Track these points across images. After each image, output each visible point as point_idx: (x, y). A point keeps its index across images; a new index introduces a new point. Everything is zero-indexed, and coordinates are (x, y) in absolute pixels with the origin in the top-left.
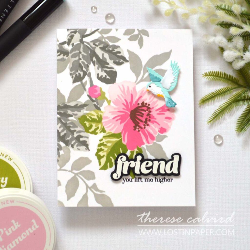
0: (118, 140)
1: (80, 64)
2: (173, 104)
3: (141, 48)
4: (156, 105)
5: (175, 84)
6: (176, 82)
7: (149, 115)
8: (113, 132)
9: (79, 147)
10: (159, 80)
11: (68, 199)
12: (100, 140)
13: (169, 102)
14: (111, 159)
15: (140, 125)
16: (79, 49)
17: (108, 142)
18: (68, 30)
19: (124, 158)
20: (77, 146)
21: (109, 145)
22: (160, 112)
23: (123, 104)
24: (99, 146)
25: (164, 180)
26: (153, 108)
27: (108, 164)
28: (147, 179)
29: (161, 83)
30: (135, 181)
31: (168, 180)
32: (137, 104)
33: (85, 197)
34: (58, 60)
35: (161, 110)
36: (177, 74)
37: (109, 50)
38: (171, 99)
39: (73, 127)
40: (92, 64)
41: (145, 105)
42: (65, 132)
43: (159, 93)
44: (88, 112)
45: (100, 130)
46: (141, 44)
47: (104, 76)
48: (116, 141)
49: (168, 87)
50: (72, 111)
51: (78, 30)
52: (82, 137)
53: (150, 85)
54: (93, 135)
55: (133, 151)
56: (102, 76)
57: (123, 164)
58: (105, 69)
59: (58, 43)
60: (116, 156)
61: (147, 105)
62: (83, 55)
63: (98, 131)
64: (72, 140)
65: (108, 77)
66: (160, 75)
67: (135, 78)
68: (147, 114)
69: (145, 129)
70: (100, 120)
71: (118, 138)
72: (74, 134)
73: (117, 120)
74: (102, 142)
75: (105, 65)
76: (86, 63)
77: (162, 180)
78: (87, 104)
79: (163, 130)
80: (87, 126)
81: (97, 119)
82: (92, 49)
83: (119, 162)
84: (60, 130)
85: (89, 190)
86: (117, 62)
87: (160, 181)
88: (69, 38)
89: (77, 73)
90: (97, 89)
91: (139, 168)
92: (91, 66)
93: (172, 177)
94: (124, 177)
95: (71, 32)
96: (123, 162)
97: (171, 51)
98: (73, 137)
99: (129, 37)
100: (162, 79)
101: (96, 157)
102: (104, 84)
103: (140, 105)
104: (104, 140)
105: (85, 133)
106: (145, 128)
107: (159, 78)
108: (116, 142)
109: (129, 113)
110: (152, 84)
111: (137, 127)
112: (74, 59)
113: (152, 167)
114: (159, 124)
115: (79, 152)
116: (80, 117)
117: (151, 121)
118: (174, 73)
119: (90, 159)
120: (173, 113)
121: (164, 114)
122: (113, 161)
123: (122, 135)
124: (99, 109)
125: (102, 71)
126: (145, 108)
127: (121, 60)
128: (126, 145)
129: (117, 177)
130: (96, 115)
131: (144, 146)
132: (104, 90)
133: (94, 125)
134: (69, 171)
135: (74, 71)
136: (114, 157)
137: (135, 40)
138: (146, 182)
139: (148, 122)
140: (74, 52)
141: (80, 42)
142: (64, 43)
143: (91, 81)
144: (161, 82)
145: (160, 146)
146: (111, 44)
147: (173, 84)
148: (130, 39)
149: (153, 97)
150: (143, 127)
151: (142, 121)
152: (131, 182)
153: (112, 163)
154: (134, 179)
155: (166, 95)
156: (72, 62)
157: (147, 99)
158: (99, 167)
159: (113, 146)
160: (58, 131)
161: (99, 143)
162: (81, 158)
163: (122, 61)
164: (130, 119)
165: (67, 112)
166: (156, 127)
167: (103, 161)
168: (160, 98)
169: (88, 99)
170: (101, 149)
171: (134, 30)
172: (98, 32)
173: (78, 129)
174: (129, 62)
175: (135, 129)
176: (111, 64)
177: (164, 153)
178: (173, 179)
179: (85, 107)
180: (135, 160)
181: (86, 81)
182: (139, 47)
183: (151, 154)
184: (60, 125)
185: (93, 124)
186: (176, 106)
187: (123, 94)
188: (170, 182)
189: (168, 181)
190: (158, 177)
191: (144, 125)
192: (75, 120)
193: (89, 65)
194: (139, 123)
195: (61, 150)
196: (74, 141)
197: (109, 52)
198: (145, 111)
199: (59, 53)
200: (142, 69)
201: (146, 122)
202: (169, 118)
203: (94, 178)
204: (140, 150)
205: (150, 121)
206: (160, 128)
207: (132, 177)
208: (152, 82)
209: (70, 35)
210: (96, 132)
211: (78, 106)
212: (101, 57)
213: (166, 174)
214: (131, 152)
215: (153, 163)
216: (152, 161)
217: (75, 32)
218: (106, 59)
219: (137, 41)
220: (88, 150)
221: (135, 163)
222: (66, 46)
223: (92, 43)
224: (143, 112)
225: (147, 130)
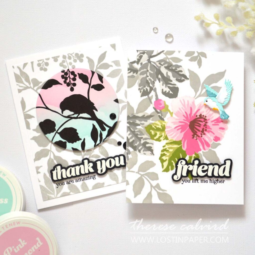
0: (179, 146)
1: (147, 81)
2: (227, 116)
3: (199, 68)
4: (212, 117)
5: (228, 99)
6: (229, 98)
7: (205, 125)
8: (174, 140)
9: (145, 152)
10: (215, 96)
11: (135, 197)
12: (164, 147)
13: (223, 114)
14: (172, 163)
15: (197, 134)
16: (147, 68)
17: (170, 148)
18: (137, 51)
19: (184, 162)
20: (144, 151)
21: (171, 150)
22: (215, 123)
23: (184, 116)
24: (162, 151)
25: (217, 182)
26: (209, 119)
27: (170, 167)
28: (203, 181)
29: (216, 99)
30: (193, 182)
31: (221, 181)
32: (196, 116)
33: (150, 195)
34: (128, 77)
35: (216, 121)
36: (230, 91)
37: (173, 69)
38: (224, 112)
39: (140, 135)
40: (157, 80)
41: (202, 117)
42: (133, 139)
43: (214, 107)
44: (153, 122)
45: (163, 138)
46: (200, 64)
47: (167, 91)
48: (177, 147)
49: (222, 102)
50: (140, 121)
51: (146, 51)
52: (148, 143)
53: (207, 100)
54: (158, 142)
55: (191, 156)
56: (166, 91)
57: (183, 167)
58: (168, 85)
59: (129, 62)
60: (177, 160)
61: (204, 117)
62: (150, 73)
63: (162, 138)
64: (139, 145)
65: (171, 92)
66: (215, 92)
67: (194, 93)
68: (204, 125)
69: (202, 138)
70: (163, 129)
71: (179, 145)
72: (141, 141)
73: (178, 130)
74: (165, 148)
75: (169, 82)
76: (153, 80)
77: (215, 181)
78: (153, 115)
79: (217, 139)
80: (152, 134)
81: (161, 128)
82: (158, 68)
83: (180, 166)
84: (129, 137)
85: (153, 189)
87: (214, 182)
88: (138, 58)
89: (145, 89)
90: (161, 102)
91: (196, 171)
92: (157, 82)
93: (224, 179)
94: (183, 179)
95: (140, 53)
96: (183, 166)
97: (225, 71)
98: (140, 143)
99: (189, 58)
100: (218, 94)
101: (160, 161)
102: (167, 98)
103: (198, 117)
104: (167, 147)
105: (151, 140)
106: (202, 136)
107: (215, 94)
109: (189, 124)
110: (208, 99)
111: (195, 136)
112: (142, 76)
113: (207, 170)
114: (214, 134)
115: (145, 155)
116: (146, 126)
118: (227, 90)
119: (155, 162)
120: (226, 124)
121: (218, 125)
122: (174, 164)
123: (182, 143)
124: (163, 119)
125: (166, 87)
126: (202, 120)
127: (182, 78)
128: (185, 151)
129: (177, 178)
130: (160, 124)
131: (201, 152)
132: (167, 103)
133: (158, 134)
134: (136, 173)
135: (142, 87)
136: (175, 161)
137: (195, 61)
138: (202, 183)
140: (142, 71)
141: (147, 62)
142: (134, 62)
143: (157, 95)
144: (216, 97)
145: (214, 152)
146: (174, 64)
147: (226, 99)
148: (191, 60)
149: (209, 110)
150: (200, 135)
151: (199, 131)
152: (190, 183)
153: (173, 166)
154: (192, 180)
155: (220, 108)
156: (141, 78)
157: (204, 112)
158: (162, 170)
159: (174, 151)
160: (127, 137)
162: (147, 162)
163: (183, 78)
164: (189, 129)
165: (136, 122)
166: (211, 136)
167: (166, 164)
168: (215, 111)
169: (154, 111)
170: (164, 154)
171: (194, 53)
172: (164, 53)
173: (144, 137)
174: (189, 80)
175: (193, 138)
176: (174, 81)
177: (218, 159)
178: (225, 181)
179: (151, 117)
180: (193, 164)
181: (152, 96)
182: (198, 67)
183: (207, 159)
184: (129, 132)
185: (157, 132)
186: (229, 118)
187: (184, 108)
188: (223, 183)
189: (221, 182)
190: (212, 179)
191: (201, 134)
192: (143, 129)
193: (155, 81)
194: (197, 132)
195: (130, 154)
196: (141, 147)
198: (202, 122)
199: (129, 71)
200: (200, 86)
201: (203, 131)
202: (222, 129)
203: (157, 179)
204: (197, 155)
205: (206, 130)
206: (215, 137)
207: (189, 178)
208: (208, 97)
209: (139, 55)
210: (160, 139)
211: (145, 116)
212: (165, 75)
213: (219, 176)
214: (190, 157)
215: (208, 167)
216: (208, 165)
217: (144, 53)
218: (169, 77)
219: (197, 62)
220: (152, 155)
221: (193, 167)
222: (135, 65)
223: (158, 63)
224: (201, 123)
225: (203, 139)
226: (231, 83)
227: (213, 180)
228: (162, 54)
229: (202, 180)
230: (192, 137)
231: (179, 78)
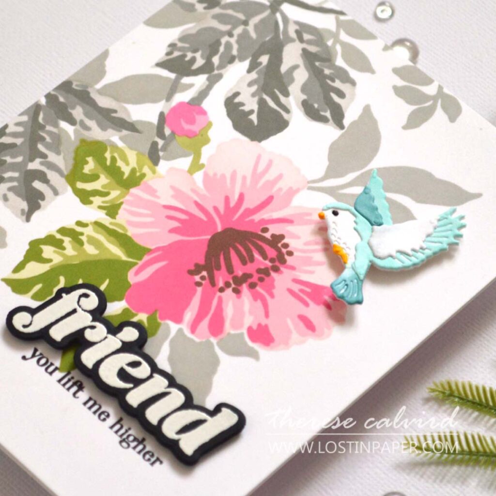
0: (124, 258)
1: (218, 43)
2: (356, 296)
3: (406, 127)
4: (309, 268)
5: (408, 262)
7: (265, 272)
8: (131, 232)
9: (11, 195)
10: (377, 221)
12: (79, 223)
14: (57, 281)
15: (217, 273)
16: (250, 15)
17: (92, 241)
21: (91, 250)
22: (302, 291)
23: (227, 199)
24: (63, 231)
25: (135, 443)
26: (293, 268)
27: (38, 287)
28: (95, 404)
29: (373, 231)
30: (59, 381)
31: (148, 452)
32: (261, 227)
35: (308, 290)
36: (436, 247)
37: (323, 71)
38: (360, 282)
39: (48, 146)
40: (246, 64)
41: (280, 245)
42: (19, 141)
43: (342, 246)
44: (120, 144)
45: (103, 202)
46: (415, 121)
47: (246, 108)
48: (119, 256)
49: (382, 251)
50: (87, 114)
52: (44, 179)
54: (77, 200)
55: (134, 312)
56: (242, 104)
58: (265, 97)
61: (284, 250)
62: (245, 34)
63: (97, 200)
64: (14, 167)
65: (254, 117)
67: (321, 173)
68: (263, 267)
69: (219, 294)
71: (129, 255)
72: (32, 160)
73: (170, 218)
74: (79, 229)
75: (276, 91)
76: (235, 52)
77: (131, 438)
78: (139, 127)
80: (83, 168)
81: (125, 176)
82: (281, 37)
84: (11, 129)
86: (314, 107)
87: (125, 436)
90: (199, 118)
91: (103, 356)
92: (240, 66)
93: (165, 455)
94: (42, 348)
96: (79, 310)
98: (24, 164)
99: (400, 83)
100: (388, 225)
101: (27, 247)
102: (229, 123)
103: (268, 235)
105: (63, 180)
106: (222, 290)
107: (380, 218)
108: (112, 258)
109: (219, 229)
110: (348, 213)
112: (215, 24)
113: (137, 382)
114: (267, 315)
116: (89, 140)
117: (254, 290)
118: (430, 239)
119: (8, 240)
120: (330, 322)
121: (306, 304)
123: (146, 258)
124: (154, 157)
125: (253, 95)
126: (271, 253)
127: (326, 111)
128: (130, 286)
130: (133, 164)
131: (174, 327)
132: (211, 133)
133: (103, 180)
135: (187, 45)
136: (71, 280)
137: (409, 102)
138: (85, 408)
139: (245, 288)
140: (230, 12)
141: (268, 4)
143: (203, 94)
144: (377, 228)
145: (215, 363)
146: (340, 63)
147: (402, 257)
148: (399, 91)
149: (319, 247)
150: (221, 284)
151: (230, 269)
152: (48, 375)
154: (63, 374)
155: (356, 263)
156: (205, 26)
157: (299, 239)
158: (8, 273)
159: (97, 259)
161: (70, 224)
163: (328, 114)
164: (207, 242)
165: (73, 108)
166: (251, 312)
167: (34, 269)
168: (336, 260)
169: (155, 120)
170: (62, 241)
171: (428, 81)
172: (337, 20)
173: (52, 157)
174: (343, 131)
175: (191, 273)
176: (294, 100)
177: (207, 388)
179: (127, 129)
181: (191, 86)
182: (404, 121)
185: (102, 176)
188: (147, 464)
189: (144, 456)
190: (127, 422)
191: (227, 285)
192: (73, 137)
193: (237, 60)
194: (219, 268)
196: (16, 175)
197: (316, 74)
198: (265, 259)
200: (358, 170)
201: (239, 281)
202: (310, 326)
205: (252, 286)
206: (259, 325)
210: (92, 199)
211: (114, 115)
212: (284, 69)
213: (155, 431)
214: (125, 311)
215: (150, 377)
218: (292, 80)
219: (413, 108)
220: (24, 217)
221: (106, 338)
223: (297, 27)
224: (257, 256)
225: (220, 300)
226: (463, 232)
227: (130, 429)
228: (332, 17)
229: (94, 397)
230: (193, 268)
231: (316, 106)
